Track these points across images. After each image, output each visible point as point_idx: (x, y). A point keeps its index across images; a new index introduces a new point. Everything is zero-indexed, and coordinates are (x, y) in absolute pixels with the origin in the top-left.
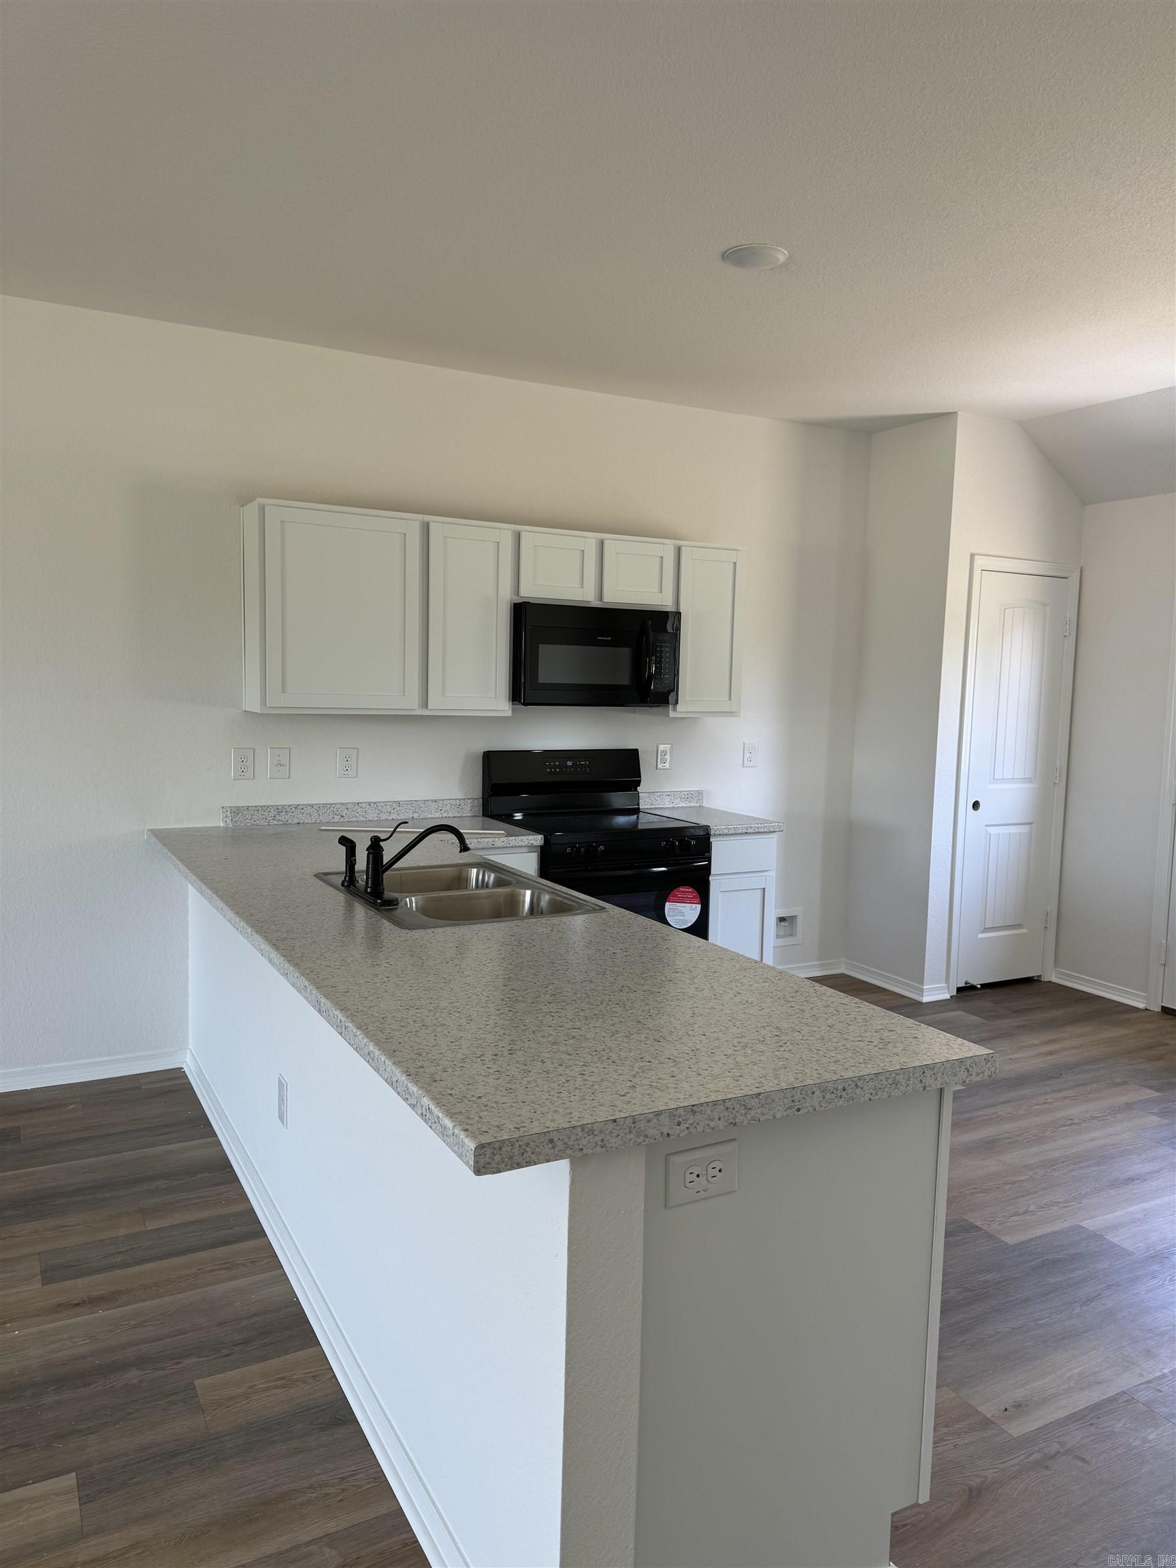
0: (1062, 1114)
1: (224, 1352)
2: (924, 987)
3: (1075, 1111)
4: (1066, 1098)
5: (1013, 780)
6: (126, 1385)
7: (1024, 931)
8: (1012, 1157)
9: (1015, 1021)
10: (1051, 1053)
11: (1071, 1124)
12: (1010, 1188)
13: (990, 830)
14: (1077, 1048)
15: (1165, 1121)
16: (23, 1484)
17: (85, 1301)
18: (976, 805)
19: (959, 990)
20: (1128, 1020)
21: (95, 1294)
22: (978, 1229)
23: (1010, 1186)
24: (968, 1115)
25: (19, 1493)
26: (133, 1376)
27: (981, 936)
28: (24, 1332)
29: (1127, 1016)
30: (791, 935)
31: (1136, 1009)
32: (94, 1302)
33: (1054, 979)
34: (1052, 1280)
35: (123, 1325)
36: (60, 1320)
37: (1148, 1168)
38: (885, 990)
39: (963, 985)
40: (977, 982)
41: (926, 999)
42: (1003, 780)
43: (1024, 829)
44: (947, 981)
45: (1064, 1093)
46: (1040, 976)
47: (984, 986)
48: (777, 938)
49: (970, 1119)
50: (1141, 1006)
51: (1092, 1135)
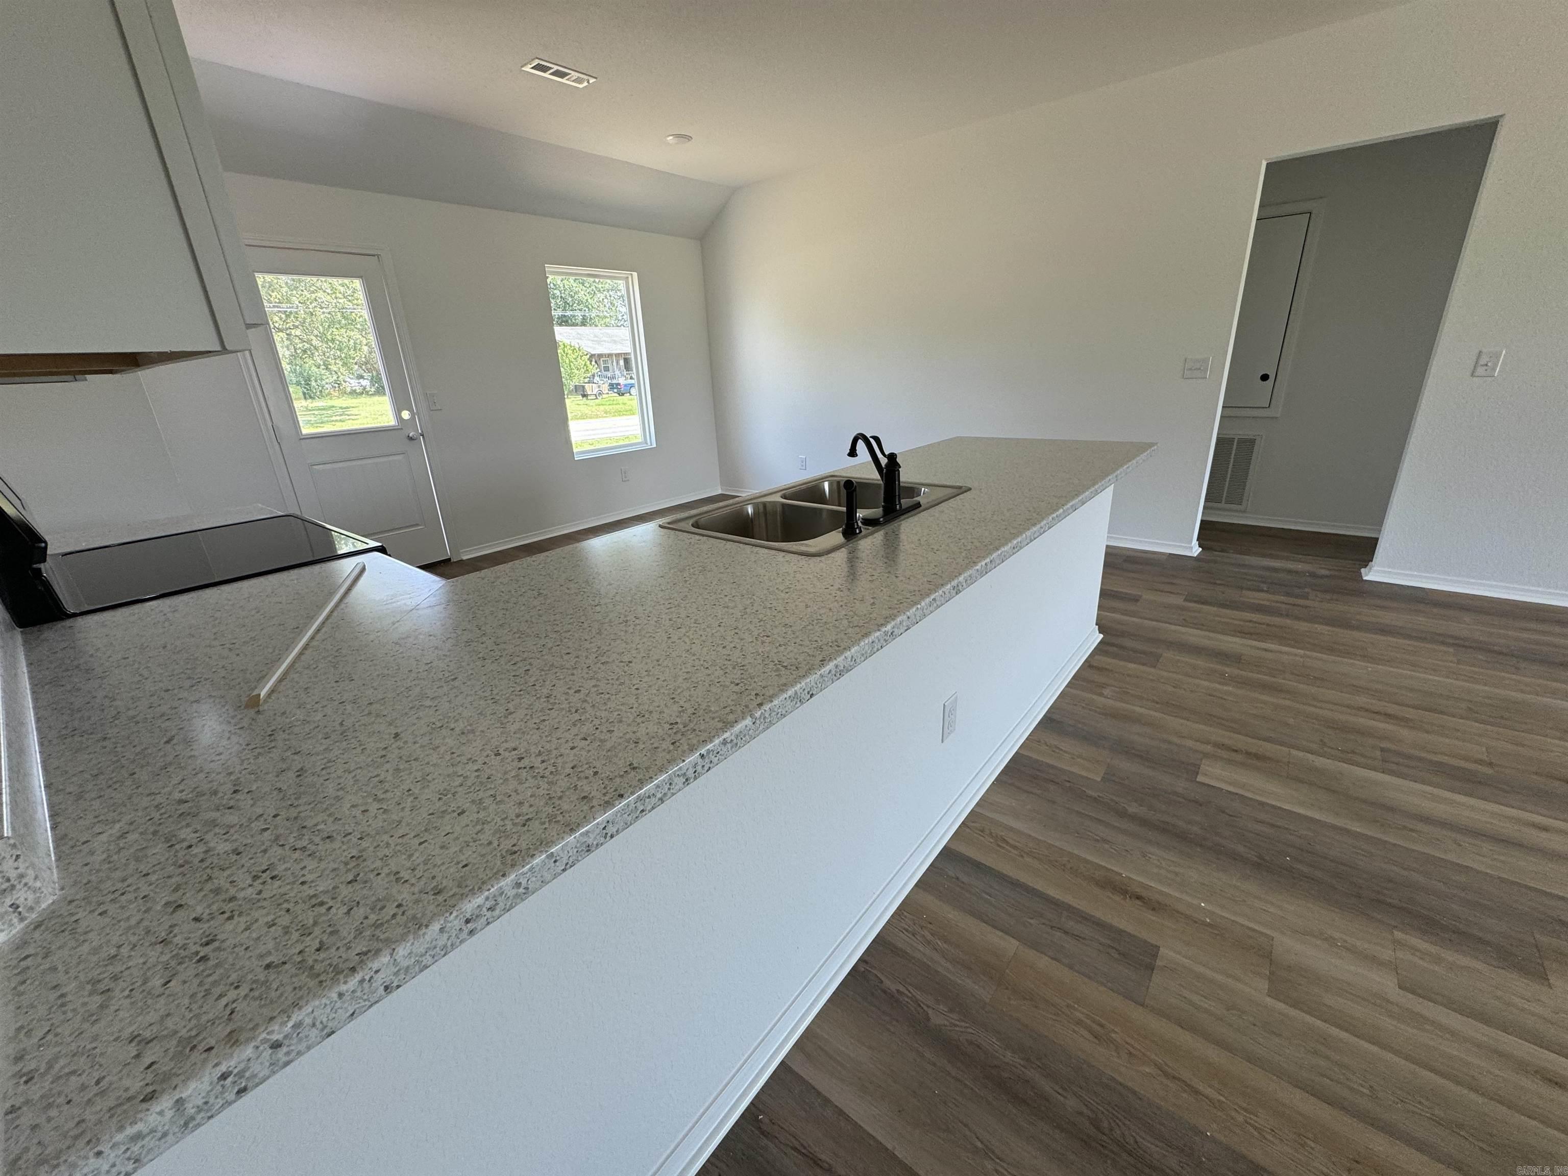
1: (1068, 784)
6: (1141, 806)
16: (1230, 792)
17: (1130, 897)
21: (1117, 898)
25: (1231, 789)
26: (1133, 809)
28: (1195, 902)
32: (1123, 890)
35: (1115, 850)
36: (1161, 893)
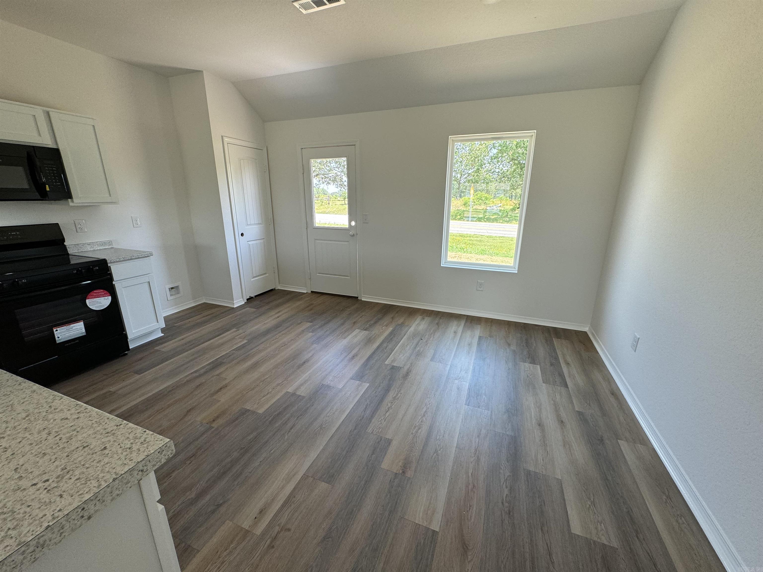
0: (281, 342)
2: (234, 302)
3: (285, 339)
4: (283, 334)
5: (255, 224)
7: (267, 275)
8: (263, 369)
9: (267, 307)
10: (278, 317)
11: (285, 345)
12: (262, 384)
13: (249, 243)
14: (287, 312)
15: (314, 334)
18: (242, 235)
19: (247, 300)
20: (302, 298)
22: (249, 410)
23: (262, 383)
24: (248, 354)
27: (252, 280)
29: (301, 297)
30: (178, 293)
31: (304, 293)
33: (279, 288)
34: (277, 425)
37: (310, 355)
38: (220, 306)
39: (249, 297)
40: (252, 295)
41: (235, 306)
42: (250, 225)
43: (262, 241)
44: (243, 298)
45: (282, 333)
46: (275, 288)
47: (256, 296)
48: (171, 296)
49: (249, 355)
50: (305, 292)
51: (291, 348)
